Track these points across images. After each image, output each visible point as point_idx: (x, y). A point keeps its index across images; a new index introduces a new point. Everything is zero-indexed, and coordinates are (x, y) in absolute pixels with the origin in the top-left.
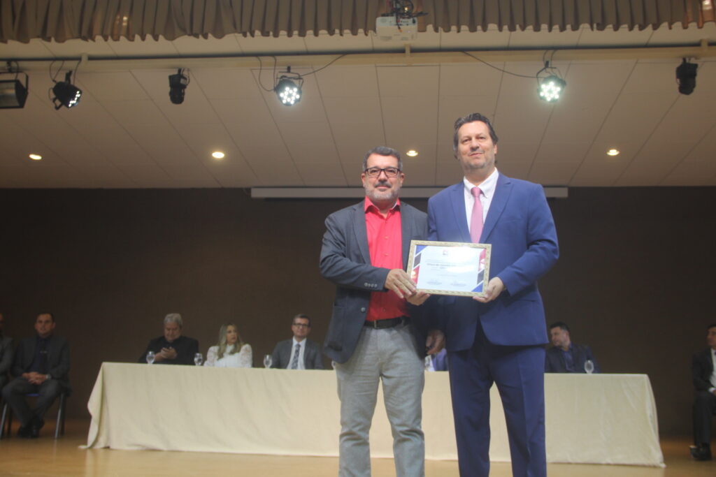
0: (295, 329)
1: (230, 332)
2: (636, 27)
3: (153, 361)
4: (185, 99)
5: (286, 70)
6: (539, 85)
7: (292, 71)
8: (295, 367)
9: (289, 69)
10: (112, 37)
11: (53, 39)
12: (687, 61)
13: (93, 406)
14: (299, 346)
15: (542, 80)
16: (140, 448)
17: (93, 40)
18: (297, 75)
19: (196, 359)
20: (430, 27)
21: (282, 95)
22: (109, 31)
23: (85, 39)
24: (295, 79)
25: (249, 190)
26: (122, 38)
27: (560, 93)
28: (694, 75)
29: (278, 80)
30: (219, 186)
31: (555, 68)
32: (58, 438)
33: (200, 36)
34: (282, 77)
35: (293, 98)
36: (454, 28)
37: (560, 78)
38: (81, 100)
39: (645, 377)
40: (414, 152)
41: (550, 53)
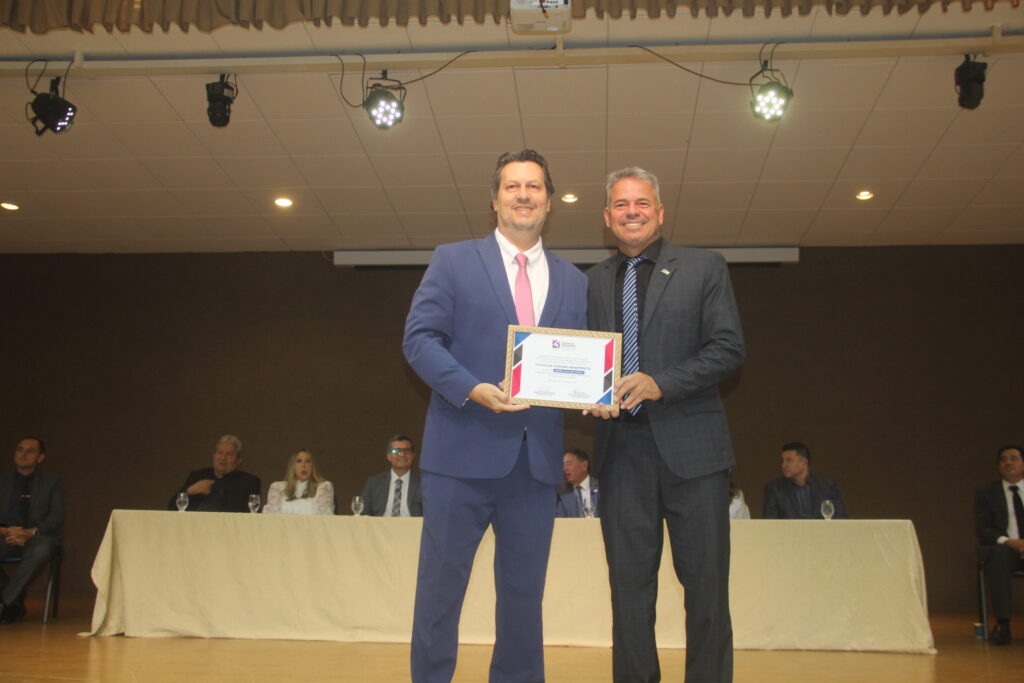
0: (392, 456)
1: (300, 461)
2: (895, 10)
3: (185, 507)
4: (231, 120)
5: (380, 76)
6: (754, 97)
7: (389, 76)
8: (396, 513)
9: (385, 73)
10: (119, 28)
11: (28, 30)
12: (972, 59)
13: (99, 574)
14: (400, 482)
15: (758, 87)
16: (169, 635)
17: (90, 30)
18: (397, 83)
19: (250, 504)
20: (591, 13)
21: (374, 112)
22: (112, 18)
23: (77, 28)
24: (393, 88)
25: (330, 254)
26: (135, 30)
27: (785, 107)
28: (981, 79)
29: (369, 90)
30: (288, 250)
31: (777, 70)
32: (48, 622)
33: (251, 26)
34: (375, 86)
35: (392, 117)
36: (626, 13)
37: (784, 85)
38: (75, 120)
39: (909, 523)
40: (572, 196)
41: (769, 48)
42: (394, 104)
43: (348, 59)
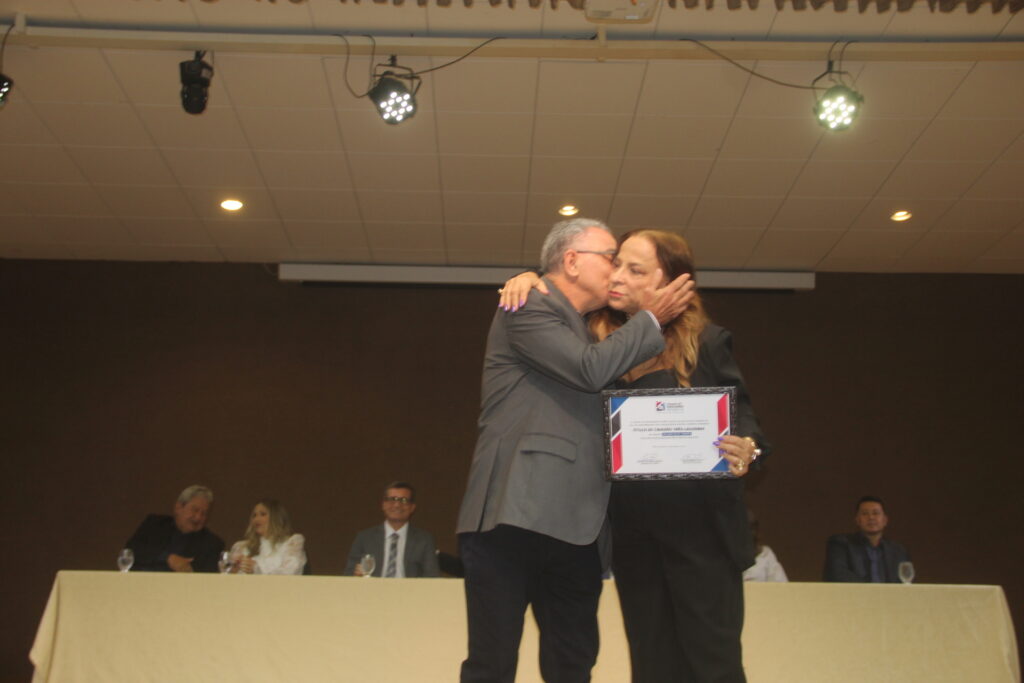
0: (386, 506)
3: (129, 566)
4: (208, 106)
5: (389, 63)
6: (817, 101)
7: (399, 62)
8: (392, 574)
9: (393, 59)
14: (395, 537)
15: (820, 93)
18: (408, 72)
19: (221, 563)
21: (383, 105)
24: (406, 77)
25: (274, 267)
27: (854, 115)
29: (378, 78)
30: (220, 259)
31: (845, 73)
34: (387, 73)
35: (402, 111)
37: (853, 89)
39: (997, 590)
40: (572, 208)
41: (839, 47)
42: (407, 97)
43: (354, 41)
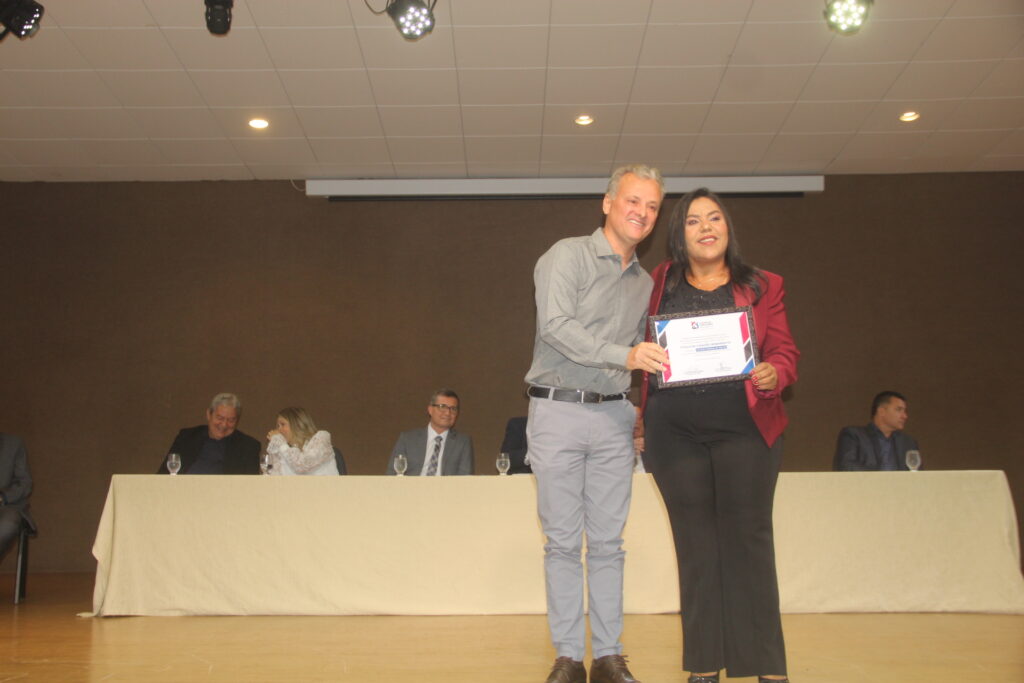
3: (178, 470)
4: (232, 27)
6: (829, 5)
14: (439, 440)
16: (177, 614)
21: (402, 20)
25: (301, 184)
27: (865, 17)
30: (252, 178)
32: (20, 602)
35: (420, 26)
38: (41, 23)
40: (587, 117)
42: (425, 11)
